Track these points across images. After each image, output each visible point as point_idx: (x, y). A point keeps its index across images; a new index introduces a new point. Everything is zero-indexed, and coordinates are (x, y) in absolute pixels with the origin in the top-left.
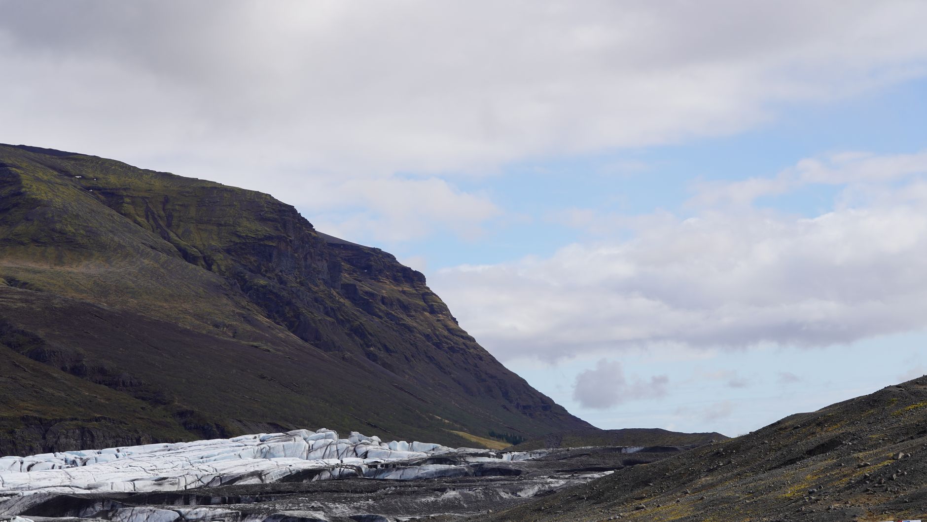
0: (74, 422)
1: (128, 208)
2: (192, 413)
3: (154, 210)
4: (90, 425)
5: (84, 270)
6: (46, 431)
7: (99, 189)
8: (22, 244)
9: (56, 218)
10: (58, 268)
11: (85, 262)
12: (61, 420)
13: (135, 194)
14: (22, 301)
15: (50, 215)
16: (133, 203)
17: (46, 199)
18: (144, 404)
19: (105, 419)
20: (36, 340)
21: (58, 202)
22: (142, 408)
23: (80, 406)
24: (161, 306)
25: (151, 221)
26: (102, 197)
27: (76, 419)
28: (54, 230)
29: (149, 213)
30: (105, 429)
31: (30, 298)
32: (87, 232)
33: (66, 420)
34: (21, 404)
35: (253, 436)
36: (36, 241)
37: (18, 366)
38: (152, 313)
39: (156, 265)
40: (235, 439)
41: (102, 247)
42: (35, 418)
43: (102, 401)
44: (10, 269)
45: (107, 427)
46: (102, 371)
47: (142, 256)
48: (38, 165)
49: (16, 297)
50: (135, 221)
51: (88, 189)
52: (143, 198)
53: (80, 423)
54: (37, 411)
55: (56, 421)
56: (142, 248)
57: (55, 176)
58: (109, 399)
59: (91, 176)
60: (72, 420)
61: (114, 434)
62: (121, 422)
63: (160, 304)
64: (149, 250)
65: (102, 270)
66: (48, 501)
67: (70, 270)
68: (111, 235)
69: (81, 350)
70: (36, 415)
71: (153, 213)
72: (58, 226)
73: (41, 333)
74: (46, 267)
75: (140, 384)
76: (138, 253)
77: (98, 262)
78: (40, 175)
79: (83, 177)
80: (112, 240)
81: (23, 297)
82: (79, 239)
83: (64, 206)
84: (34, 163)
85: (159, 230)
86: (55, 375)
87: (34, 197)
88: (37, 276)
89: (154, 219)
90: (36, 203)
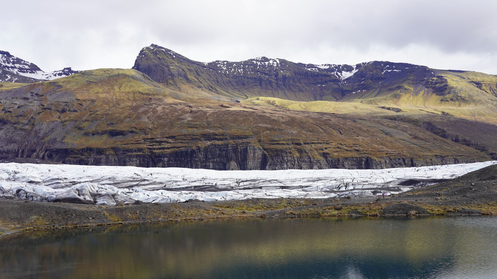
0: (452, 157)
1: (484, 87)
2: (495, 154)
3: (493, 88)
4: (457, 158)
5: (467, 108)
6: (443, 159)
7: (474, 82)
8: (448, 101)
9: (459, 92)
10: (459, 108)
11: (468, 106)
12: (448, 156)
13: (486, 83)
14: (440, 119)
15: (457, 91)
16: (486, 86)
17: (455, 86)
18: (477, 151)
19: (463, 156)
20: (444, 131)
21: (459, 87)
22: (477, 152)
23: (455, 152)
24: (493, 119)
25: (492, 91)
26: (475, 85)
27: (453, 156)
28: (458, 96)
29: (491, 89)
30: (463, 159)
31: (443, 118)
32: (469, 96)
33: (449, 156)
34: (435, 151)
35: (491, 161)
36: (452, 100)
37: (436, 139)
38: (490, 121)
39: (492, 106)
40: (484, 162)
41: (474, 101)
42: (439, 155)
43: (463, 150)
44: (443, 109)
45: (463, 158)
46: (465, 140)
47: (487, 103)
48: (454, 76)
49: (439, 118)
50: (486, 92)
51: (470, 82)
52: (489, 84)
53: (454, 157)
54: (440, 153)
55: (446, 156)
56: (488, 100)
57: (459, 79)
58: (465, 149)
59: (471, 78)
60: (452, 156)
61: (466, 160)
62: (469, 157)
63: (493, 118)
64: (490, 101)
65: (474, 108)
66: (406, 181)
67: (463, 108)
68: (477, 97)
69: (458, 134)
70: (439, 154)
71: (492, 89)
72: (459, 95)
73: (445, 129)
74: (455, 108)
75: (478, 144)
76: (486, 102)
77: (472, 105)
78: (454, 79)
79: (468, 79)
80: (477, 98)
81: (441, 118)
82: (466, 99)
83: (461, 88)
84: (452, 75)
85: (494, 94)
86: (448, 142)
87: (451, 86)
88: (452, 111)
89: (493, 90)
90: (452, 88)
